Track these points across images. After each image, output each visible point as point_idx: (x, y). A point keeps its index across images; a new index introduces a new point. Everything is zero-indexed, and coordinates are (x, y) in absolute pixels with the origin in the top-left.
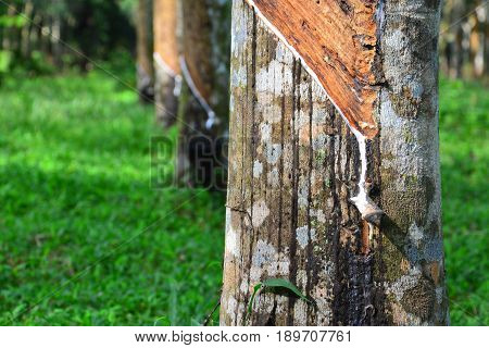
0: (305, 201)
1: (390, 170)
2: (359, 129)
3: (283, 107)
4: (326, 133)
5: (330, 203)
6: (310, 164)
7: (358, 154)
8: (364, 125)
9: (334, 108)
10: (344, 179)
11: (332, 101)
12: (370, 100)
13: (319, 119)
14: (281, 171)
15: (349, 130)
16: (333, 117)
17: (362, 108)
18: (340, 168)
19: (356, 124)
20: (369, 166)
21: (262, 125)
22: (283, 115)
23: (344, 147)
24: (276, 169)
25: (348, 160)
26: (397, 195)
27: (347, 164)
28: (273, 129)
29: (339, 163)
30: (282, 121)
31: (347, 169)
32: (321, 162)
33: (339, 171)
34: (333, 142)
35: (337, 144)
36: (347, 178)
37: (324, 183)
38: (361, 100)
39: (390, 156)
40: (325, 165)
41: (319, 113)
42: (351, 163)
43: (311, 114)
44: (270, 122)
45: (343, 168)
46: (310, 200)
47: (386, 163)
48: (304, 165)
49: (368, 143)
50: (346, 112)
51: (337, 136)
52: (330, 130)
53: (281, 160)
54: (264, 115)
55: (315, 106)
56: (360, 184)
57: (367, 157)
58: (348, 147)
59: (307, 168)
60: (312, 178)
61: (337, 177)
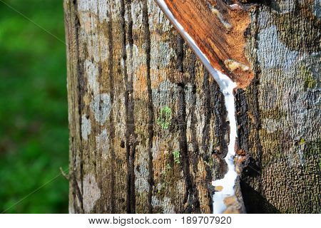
0: (145, 182)
1: (277, 135)
2: (226, 71)
3: (111, 38)
4: (173, 81)
5: (181, 187)
6: (151, 128)
7: (223, 111)
8: (233, 65)
9: (183, 40)
10: (201, 151)
11: (180, 27)
12: (241, 27)
13: (161, 59)
14: (112, 135)
15: (207, 74)
16: (181, 55)
17: (229, 39)
18: (194, 134)
19: (220, 63)
20: (240, 131)
21: (88, 63)
22: (110, 49)
23: (199, 103)
24: (105, 132)
25: (207, 122)
26: (290, 172)
27: (206, 129)
28: (100, 71)
29: (193, 128)
30: (111, 59)
31: (206, 136)
32: (165, 126)
33: (194, 140)
34: (183, 94)
35: (188, 97)
36: (206, 149)
37: (172, 157)
38: (227, 26)
39: (278, 114)
40: (172, 129)
41: (161, 50)
42: (212, 126)
43: (148, 51)
44: (96, 59)
45: (200, 136)
46: (151, 182)
47: (270, 125)
48: (141, 129)
49: (239, 95)
50: (205, 47)
51: (190, 86)
52: (178, 76)
53: (111, 119)
54: (89, 48)
55: (155, 38)
56: (228, 159)
57: (238, 117)
58: (208, 102)
59: (146, 133)
60: (154, 149)
61: (191, 148)
